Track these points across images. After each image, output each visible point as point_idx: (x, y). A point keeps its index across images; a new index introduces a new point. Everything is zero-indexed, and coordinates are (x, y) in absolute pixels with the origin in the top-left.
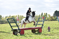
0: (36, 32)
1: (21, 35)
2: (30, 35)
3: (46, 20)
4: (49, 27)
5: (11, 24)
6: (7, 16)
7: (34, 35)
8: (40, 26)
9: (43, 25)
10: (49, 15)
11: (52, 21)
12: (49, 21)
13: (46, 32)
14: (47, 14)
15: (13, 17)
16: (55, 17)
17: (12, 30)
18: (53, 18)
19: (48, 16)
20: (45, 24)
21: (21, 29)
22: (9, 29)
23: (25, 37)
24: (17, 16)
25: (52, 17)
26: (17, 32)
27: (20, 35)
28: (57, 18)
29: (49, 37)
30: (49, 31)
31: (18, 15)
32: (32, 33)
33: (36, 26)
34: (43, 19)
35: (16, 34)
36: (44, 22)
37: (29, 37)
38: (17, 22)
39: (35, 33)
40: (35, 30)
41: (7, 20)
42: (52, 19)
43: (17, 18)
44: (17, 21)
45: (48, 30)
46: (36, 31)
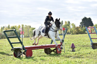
0: (53, 53)
1: (27, 57)
2: (41, 57)
3: (68, 33)
4: (73, 44)
5: (10, 39)
6: (4, 27)
7: (48, 58)
8: (59, 43)
9: (63, 41)
10: (73, 24)
11: (77, 34)
12: (73, 34)
13: (69, 52)
14: (69, 22)
15: (13, 28)
16: (82, 27)
17: (12, 50)
18: (80, 29)
19: (71, 27)
20: (67, 40)
21: (26, 48)
22: (8, 48)
23: (34, 60)
24: (21, 27)
25: (77, 28)
26: (21, 52)
27: (25, 57)
28: (86, 30)
29: (73, 60)
30: (73, 51)
31: (23, 25)
32: (46, 55)
33: (51, 43)
34: (64, 32)
35: (18, 55)
36: (64, 35)
37: (40, 61)
38: (21, 36)
39: (50, 54)
40: (49, 49)
41: (3, 34)
42: (78, 31)
43: (21, 30)
44: (20, 34)
45: (71, 50)
46: (52, 51)
